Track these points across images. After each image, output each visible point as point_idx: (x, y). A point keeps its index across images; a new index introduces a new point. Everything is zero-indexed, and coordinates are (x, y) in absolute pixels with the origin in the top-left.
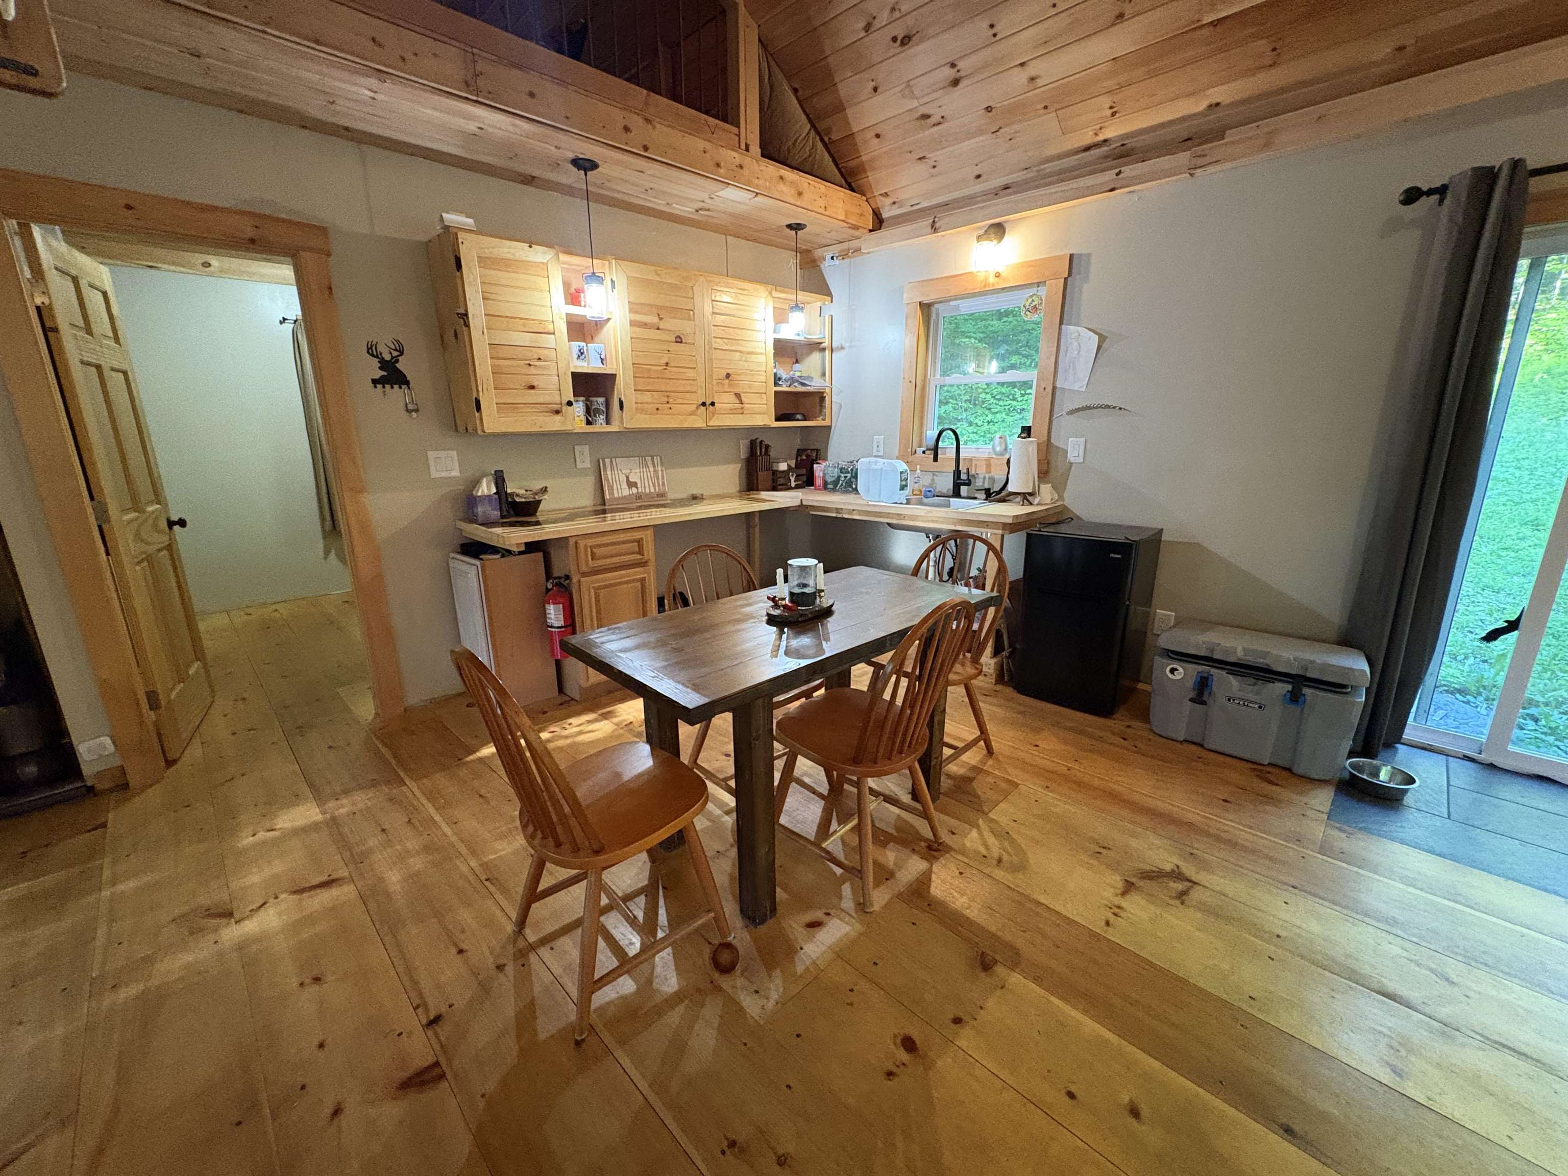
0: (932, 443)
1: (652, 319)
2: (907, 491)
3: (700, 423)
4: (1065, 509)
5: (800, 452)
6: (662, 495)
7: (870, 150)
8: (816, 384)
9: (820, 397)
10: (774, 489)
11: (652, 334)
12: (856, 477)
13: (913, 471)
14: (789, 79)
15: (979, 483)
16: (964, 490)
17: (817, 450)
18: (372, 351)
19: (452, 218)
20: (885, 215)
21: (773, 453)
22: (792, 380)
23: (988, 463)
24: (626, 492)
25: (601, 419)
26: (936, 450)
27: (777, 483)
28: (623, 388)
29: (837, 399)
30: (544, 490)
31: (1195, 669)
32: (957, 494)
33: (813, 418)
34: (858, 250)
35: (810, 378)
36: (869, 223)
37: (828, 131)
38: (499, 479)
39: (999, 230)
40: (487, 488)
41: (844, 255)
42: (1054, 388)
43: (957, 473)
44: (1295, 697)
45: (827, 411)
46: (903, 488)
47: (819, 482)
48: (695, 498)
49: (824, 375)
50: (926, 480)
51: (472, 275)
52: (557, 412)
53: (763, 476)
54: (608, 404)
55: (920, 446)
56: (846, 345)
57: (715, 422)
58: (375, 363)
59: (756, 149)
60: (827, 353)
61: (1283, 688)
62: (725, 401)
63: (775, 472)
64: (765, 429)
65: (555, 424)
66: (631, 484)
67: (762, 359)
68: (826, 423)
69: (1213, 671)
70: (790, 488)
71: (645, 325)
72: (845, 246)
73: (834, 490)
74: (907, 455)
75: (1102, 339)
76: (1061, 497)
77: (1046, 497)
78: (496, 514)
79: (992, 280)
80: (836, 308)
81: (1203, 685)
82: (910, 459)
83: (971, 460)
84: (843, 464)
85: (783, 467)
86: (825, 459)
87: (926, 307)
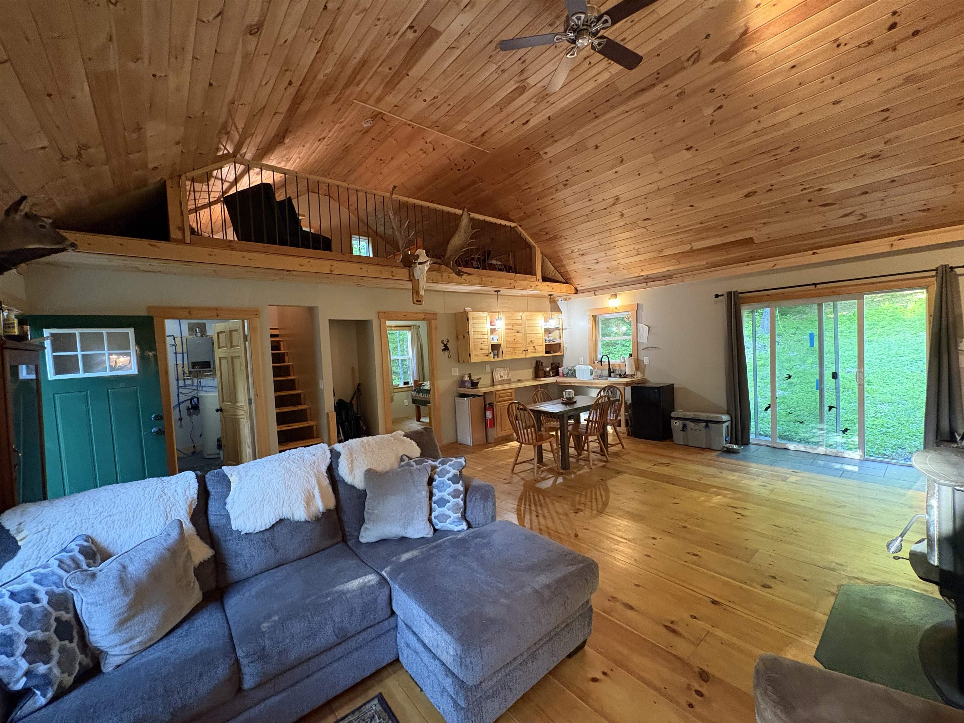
0: (600, 359)
1: (511, 327)
2: (593, 376)
3: (523, 356)
4: (645, 379)
5: (552, 364)
6: (510, 380)
7: (573, 274)
8: (557, 341)
9: (559, 345)
10: (545, 377)
11: (511, 331)
12: (575, 372)
13: (595, 369)
14: (549, 259)
15: (617, 372)
16: (612, 375)
17: (559, 363)
18: (442, 342)
19: (467, 309)
20: (578, 289)
21: (544, 364)
22: (550, 341)
23: (619, 365)
24: (500, 379)
25: (496, 356)
26: (601, 361)
27: (546, 375)
28: (503, 348)
29: (565, 346)
30: (480, 379)
31: (681, 422)
32: (610, 376)
33: (557, 352)
34: (570, 298)
35: (556, 339)
36: (574, 291)
37: (560, 270)
38: (470, 376)
39: (615, 296)
40: (467, 378)
41: (565, 300)
42: (637, 342)
43: (609, 369)
44: (707, 426)
45: (562, 349)
46: (591, 374)
47: (561, 374)
48: (519, 381)
49: (560, 337)
50: (600, 372)
51: (471, 322)
52: (487, 356)
53: (541, 373)
54: (498, 352)
55: (596, 360)
56: (568, 328)
57: (528, 356)
58: (443, 345)
59: (541, 280)
60: (561, 330)
61: (704, 424)
62: (530, 349)
63: (545, 371)
64: (542, 357)
65: (487, 359)
66: (501, 377)
67: (541, 335)
68: (562, 354)
69: (687, 422)
70: (550, 377)
71: (509, 329)
72: (566, 297)
73: (567, 377)
74: (592, 364)
75: (649, 328)
76: (644, 376)
77: (639, 376)
78: (470, 385)
79: (615, 310)
80: (563, 316)
81: (684, 426)
82: (593, 365)
83: (614, 365)
84: (570, 368)
85: (548, 369)
86: (562, 366)
87: (594, 317)
